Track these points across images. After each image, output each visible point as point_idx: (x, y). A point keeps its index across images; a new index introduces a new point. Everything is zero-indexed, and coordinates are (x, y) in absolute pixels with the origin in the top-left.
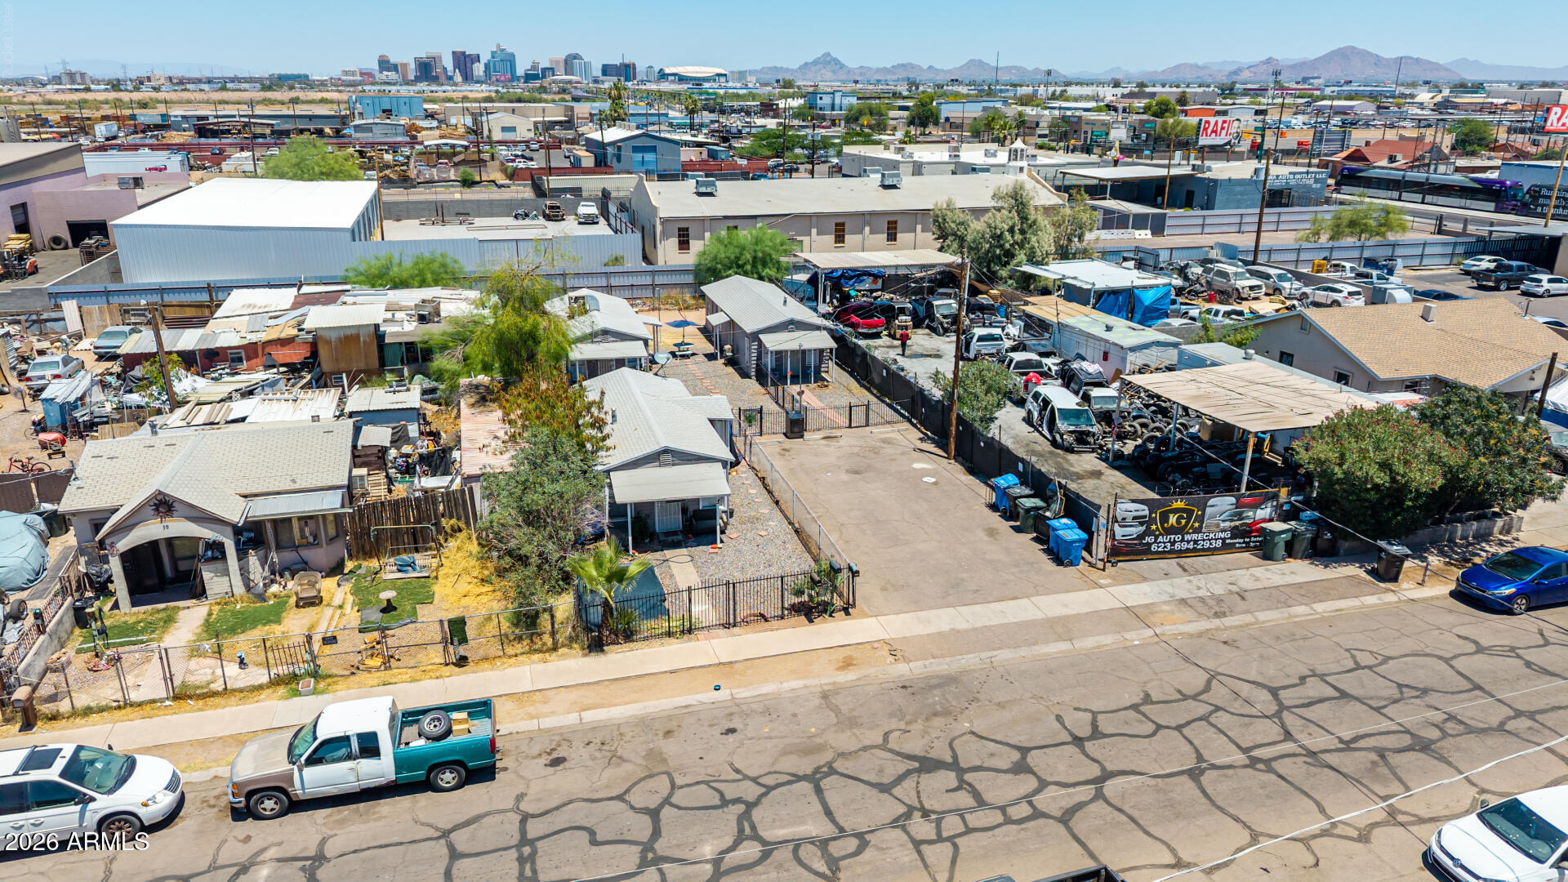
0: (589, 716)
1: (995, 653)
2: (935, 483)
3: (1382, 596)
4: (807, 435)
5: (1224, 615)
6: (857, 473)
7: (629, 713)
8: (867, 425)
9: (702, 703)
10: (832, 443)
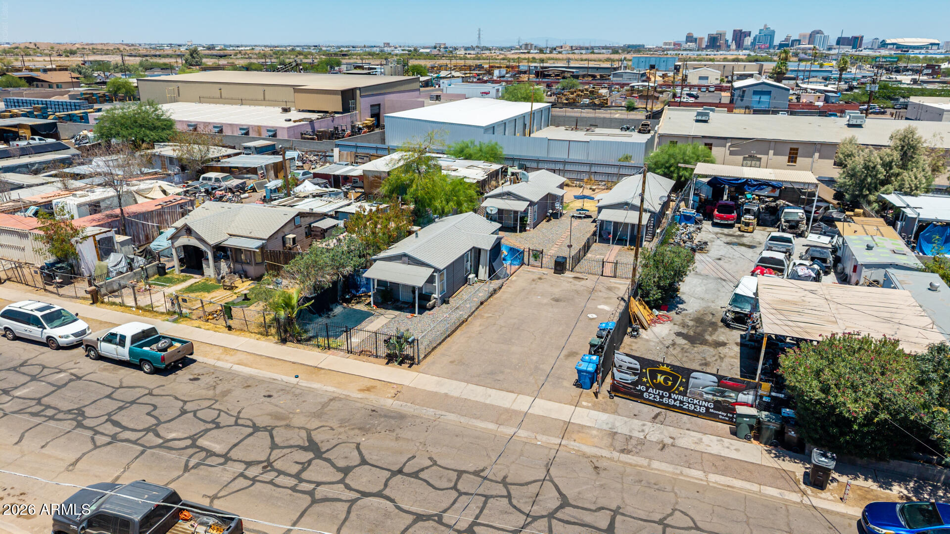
0: (236, 368)
1: (447, 414)
2: (592, 319)
3: (786, 493)
4: (566, 274)
5: (629, 452)
7: (252, 373)
8: (615, 276)
9: (282, 381)
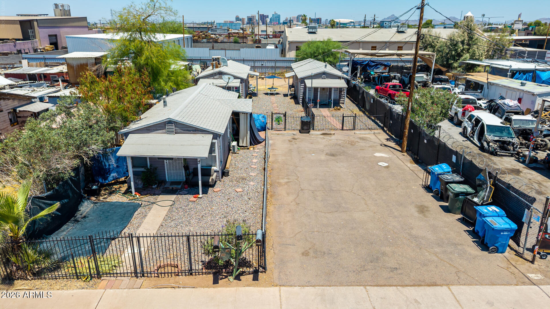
2: (387, 167)
4: (312, 132)
6: (333, 155)
8: (354, 129)
10: (327, 137)
